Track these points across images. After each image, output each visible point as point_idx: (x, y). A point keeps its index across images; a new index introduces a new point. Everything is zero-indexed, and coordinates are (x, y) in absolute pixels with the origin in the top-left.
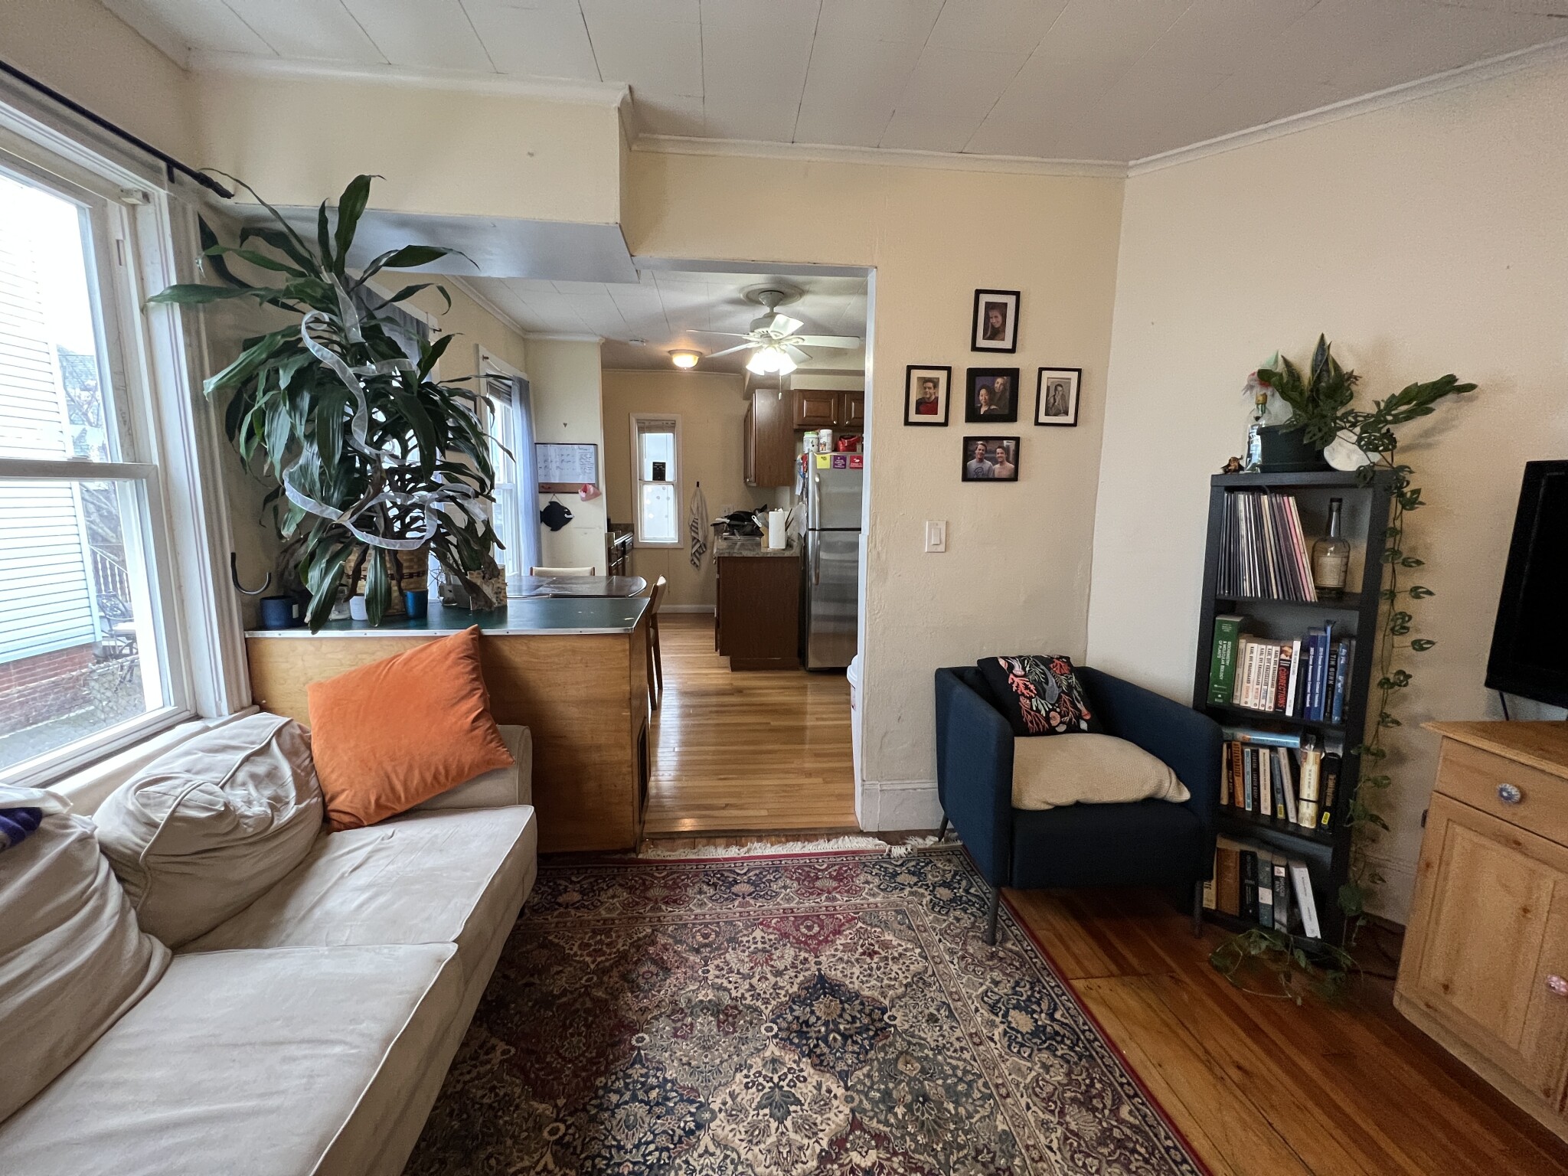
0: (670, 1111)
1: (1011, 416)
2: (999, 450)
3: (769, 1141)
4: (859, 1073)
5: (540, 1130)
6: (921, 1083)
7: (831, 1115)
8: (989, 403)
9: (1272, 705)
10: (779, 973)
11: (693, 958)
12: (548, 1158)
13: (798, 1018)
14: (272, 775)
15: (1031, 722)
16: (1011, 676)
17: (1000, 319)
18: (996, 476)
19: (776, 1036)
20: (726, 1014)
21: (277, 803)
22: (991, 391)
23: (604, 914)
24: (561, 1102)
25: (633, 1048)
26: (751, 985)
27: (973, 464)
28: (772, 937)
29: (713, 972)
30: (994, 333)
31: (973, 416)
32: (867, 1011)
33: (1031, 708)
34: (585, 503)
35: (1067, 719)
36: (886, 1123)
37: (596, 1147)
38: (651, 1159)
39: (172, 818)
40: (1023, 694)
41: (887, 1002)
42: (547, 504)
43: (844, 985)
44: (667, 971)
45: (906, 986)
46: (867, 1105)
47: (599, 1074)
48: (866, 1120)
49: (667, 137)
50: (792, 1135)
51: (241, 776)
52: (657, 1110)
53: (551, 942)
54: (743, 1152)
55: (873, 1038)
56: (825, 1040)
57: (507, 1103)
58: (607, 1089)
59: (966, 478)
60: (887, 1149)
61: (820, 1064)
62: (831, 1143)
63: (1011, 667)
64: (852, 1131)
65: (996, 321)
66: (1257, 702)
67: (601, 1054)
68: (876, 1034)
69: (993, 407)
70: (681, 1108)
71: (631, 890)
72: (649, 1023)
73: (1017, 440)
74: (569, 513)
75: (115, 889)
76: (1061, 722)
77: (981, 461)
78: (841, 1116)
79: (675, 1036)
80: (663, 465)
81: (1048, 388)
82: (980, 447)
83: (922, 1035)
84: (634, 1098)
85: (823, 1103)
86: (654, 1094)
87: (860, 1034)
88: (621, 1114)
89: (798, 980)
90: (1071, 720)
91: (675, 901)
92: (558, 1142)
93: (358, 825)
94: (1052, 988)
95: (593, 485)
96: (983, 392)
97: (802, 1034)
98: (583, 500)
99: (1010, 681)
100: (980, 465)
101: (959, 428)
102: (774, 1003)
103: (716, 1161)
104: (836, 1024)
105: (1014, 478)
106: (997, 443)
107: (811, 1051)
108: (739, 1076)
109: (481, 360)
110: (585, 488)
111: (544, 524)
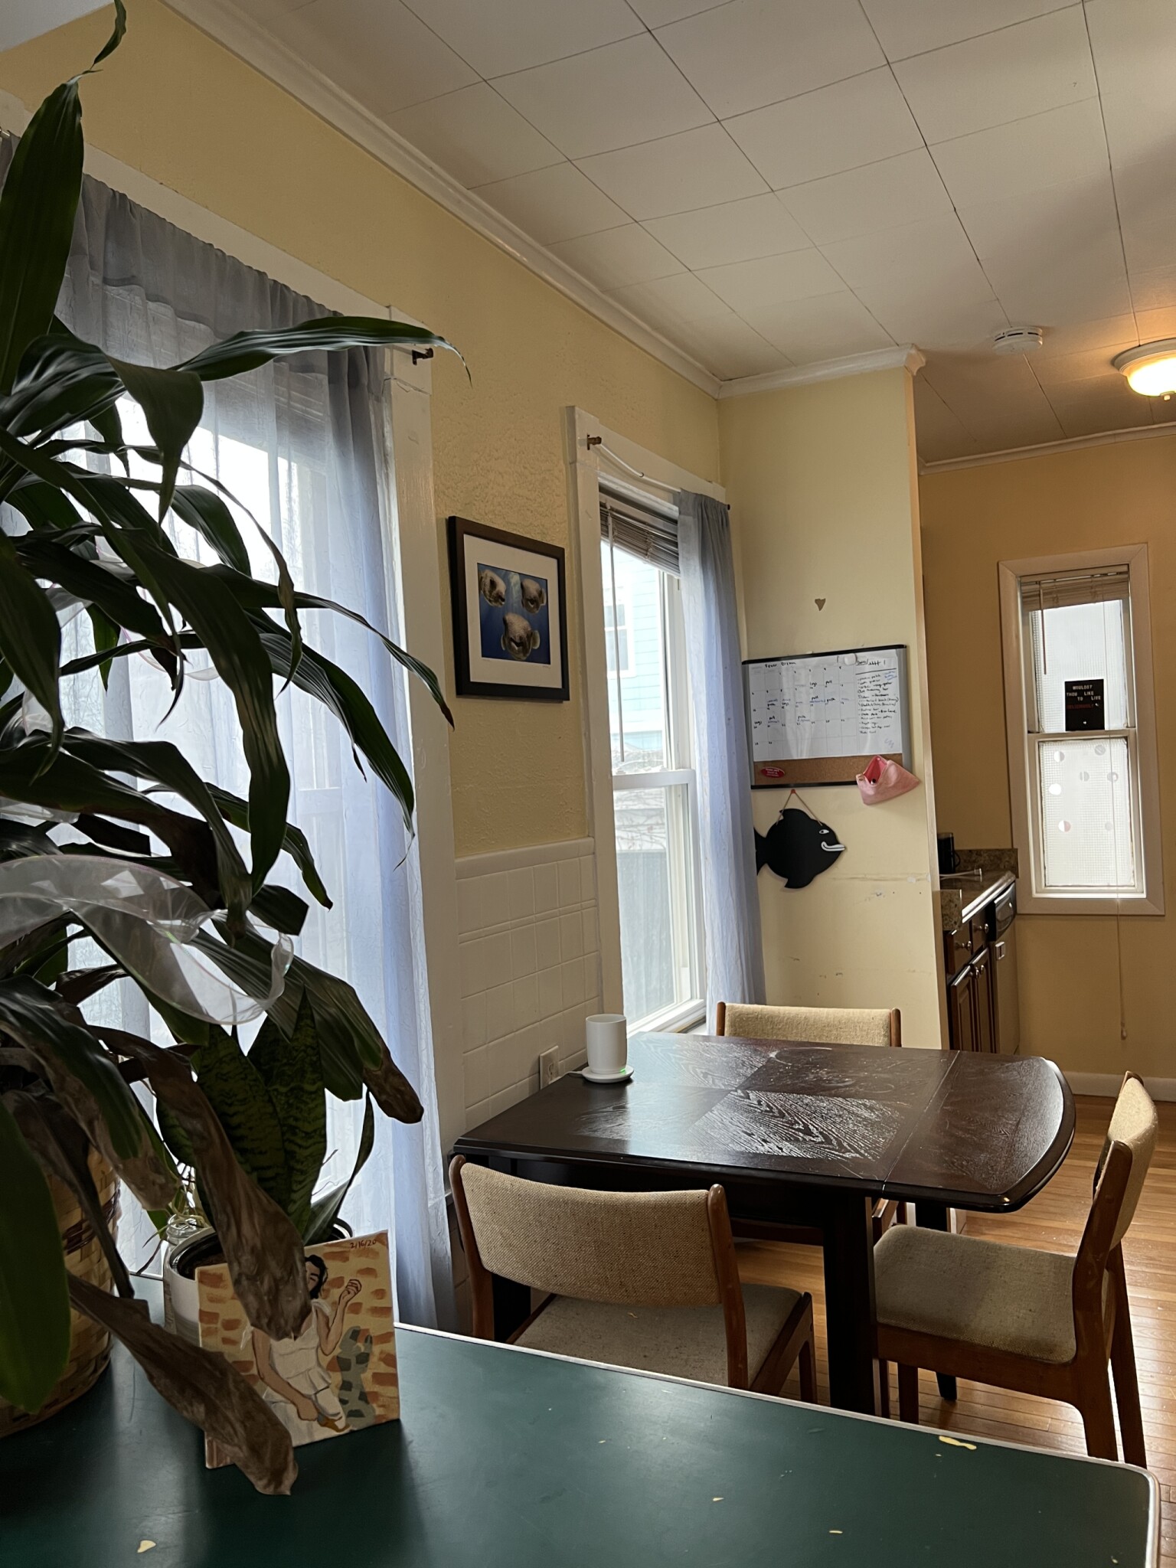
34: (876, 812)
74: (832, 839)
80: (1097, 686)
95: (895, 758)
98: (869, 801)
109: (581, 449)
110: (873, 769)
111: (766, 870)
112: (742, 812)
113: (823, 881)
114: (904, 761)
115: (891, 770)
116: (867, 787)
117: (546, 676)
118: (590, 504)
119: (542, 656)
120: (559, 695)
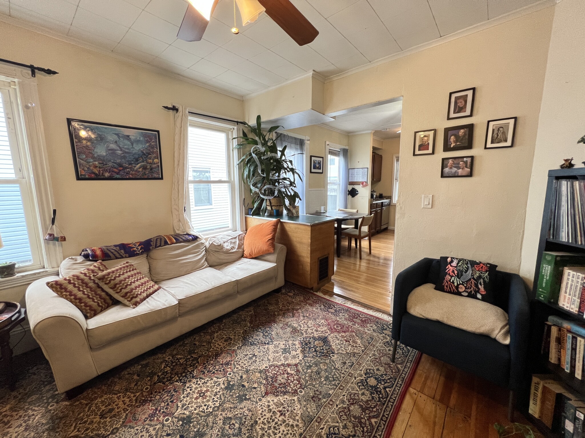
0: (266, 338)
1: (470, 146)
2: (461, 163)
3: (277, 355)
4: (309, 359)
5: (245, 327)
6: (322, 370)
7: (293, 360)
8: (456, 142)
9: (577, 309)
10: (317, 331)
11: (302, 318)
12: (242, 331)
13: (309, 341)
14: (234, 243)
15: (447, 286)
16: (449, 265)
17: (463, 102)
18: (459, 174)
19: (300, 341)
20: (295, 331)
21: (233, 248)
22: (457, 136)
23: (294, 300)
24: (252, 325)
25: (272, 325)
26: (307, 329)
27: (447, 170)
28: (325, 323)
29: (303, 322)
30: (459, 109)
31: (447, 148)
32: (328, 350)
33: (450, 281)
34: (363, 188)
35: (469, 290)
36: (303, 370)
37: (250, 334)
38: (255, 342)
39: (212, 243)
40: (449, 274)
41: (336, 352)
42: (351, 189)
43: (330, 342)
44: (293, 317)
45: (347, 353)
46: (303, 364)
47: (262, 325)
48: (299, 366)
49: (333, 76)
50: (282, 357)
51: (229, 241)
52: (264, 337)
53: (278, 301)
54: (270, 352)
55: (322, 355)
56: (310, 348)
57: (245, 321)
58: (260, 328)
59: (442, 176)
60: (297, 374)
61: (303, 351)
62: (287, 364)
63: (452, 261)
64: (294, 365)
65: (461, 104)
66: (569, 305)
67: (266, 323)
68: (324, 356)
69: (458, 143)
70: (268, 339)
71: (304, 298)
72: (279, 323)
73: (472, 158)
74: (358, 192)
75: (204, 253)
76: (465, 291)
77: (451, 168)
78: (295, 362)
79: (281, 328)
81: (493, 130)
82: (450, 162)
83: (336, 364)
84: (263, 332)
85: (294, 357)
86: (266, 334)
87: (320, 353)
88: (258, 333)
89: (319, 335)
90: (471, 291)
91: (311, 305)
92: (245, 330)
93: (246, 258)
94: (398, 383)
96: (452, 137)
97: (306, 344)
99: (447, 267)
100: (451, 170)
101: (441, 154)
102: (308, 335)
103: (264, 350)
104: (317, 347)
105: (470, 175)
106: (460, 160)
107: (304, 348)
108: (284, 342)
109: (327, 146)
110: (363, 183)
111: (350, 195)
112: (347, 187)
113: (356, 197)
114: (367, 182)
115: (364, 183)
116: (361, 185)
117: (321, 171)
118: (327, 151)
119: (320, 169)
120: (322, 173)
